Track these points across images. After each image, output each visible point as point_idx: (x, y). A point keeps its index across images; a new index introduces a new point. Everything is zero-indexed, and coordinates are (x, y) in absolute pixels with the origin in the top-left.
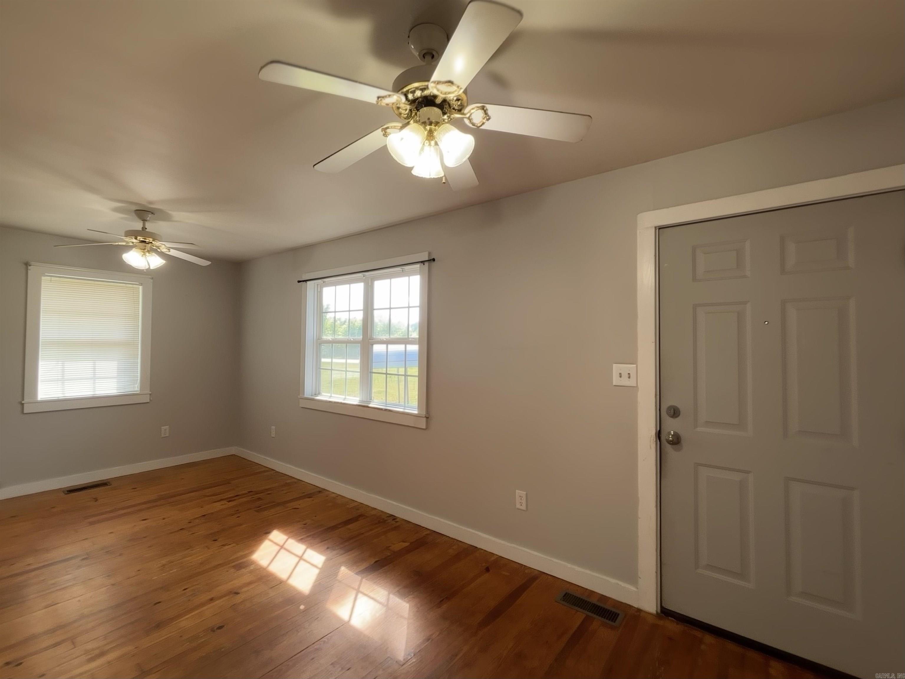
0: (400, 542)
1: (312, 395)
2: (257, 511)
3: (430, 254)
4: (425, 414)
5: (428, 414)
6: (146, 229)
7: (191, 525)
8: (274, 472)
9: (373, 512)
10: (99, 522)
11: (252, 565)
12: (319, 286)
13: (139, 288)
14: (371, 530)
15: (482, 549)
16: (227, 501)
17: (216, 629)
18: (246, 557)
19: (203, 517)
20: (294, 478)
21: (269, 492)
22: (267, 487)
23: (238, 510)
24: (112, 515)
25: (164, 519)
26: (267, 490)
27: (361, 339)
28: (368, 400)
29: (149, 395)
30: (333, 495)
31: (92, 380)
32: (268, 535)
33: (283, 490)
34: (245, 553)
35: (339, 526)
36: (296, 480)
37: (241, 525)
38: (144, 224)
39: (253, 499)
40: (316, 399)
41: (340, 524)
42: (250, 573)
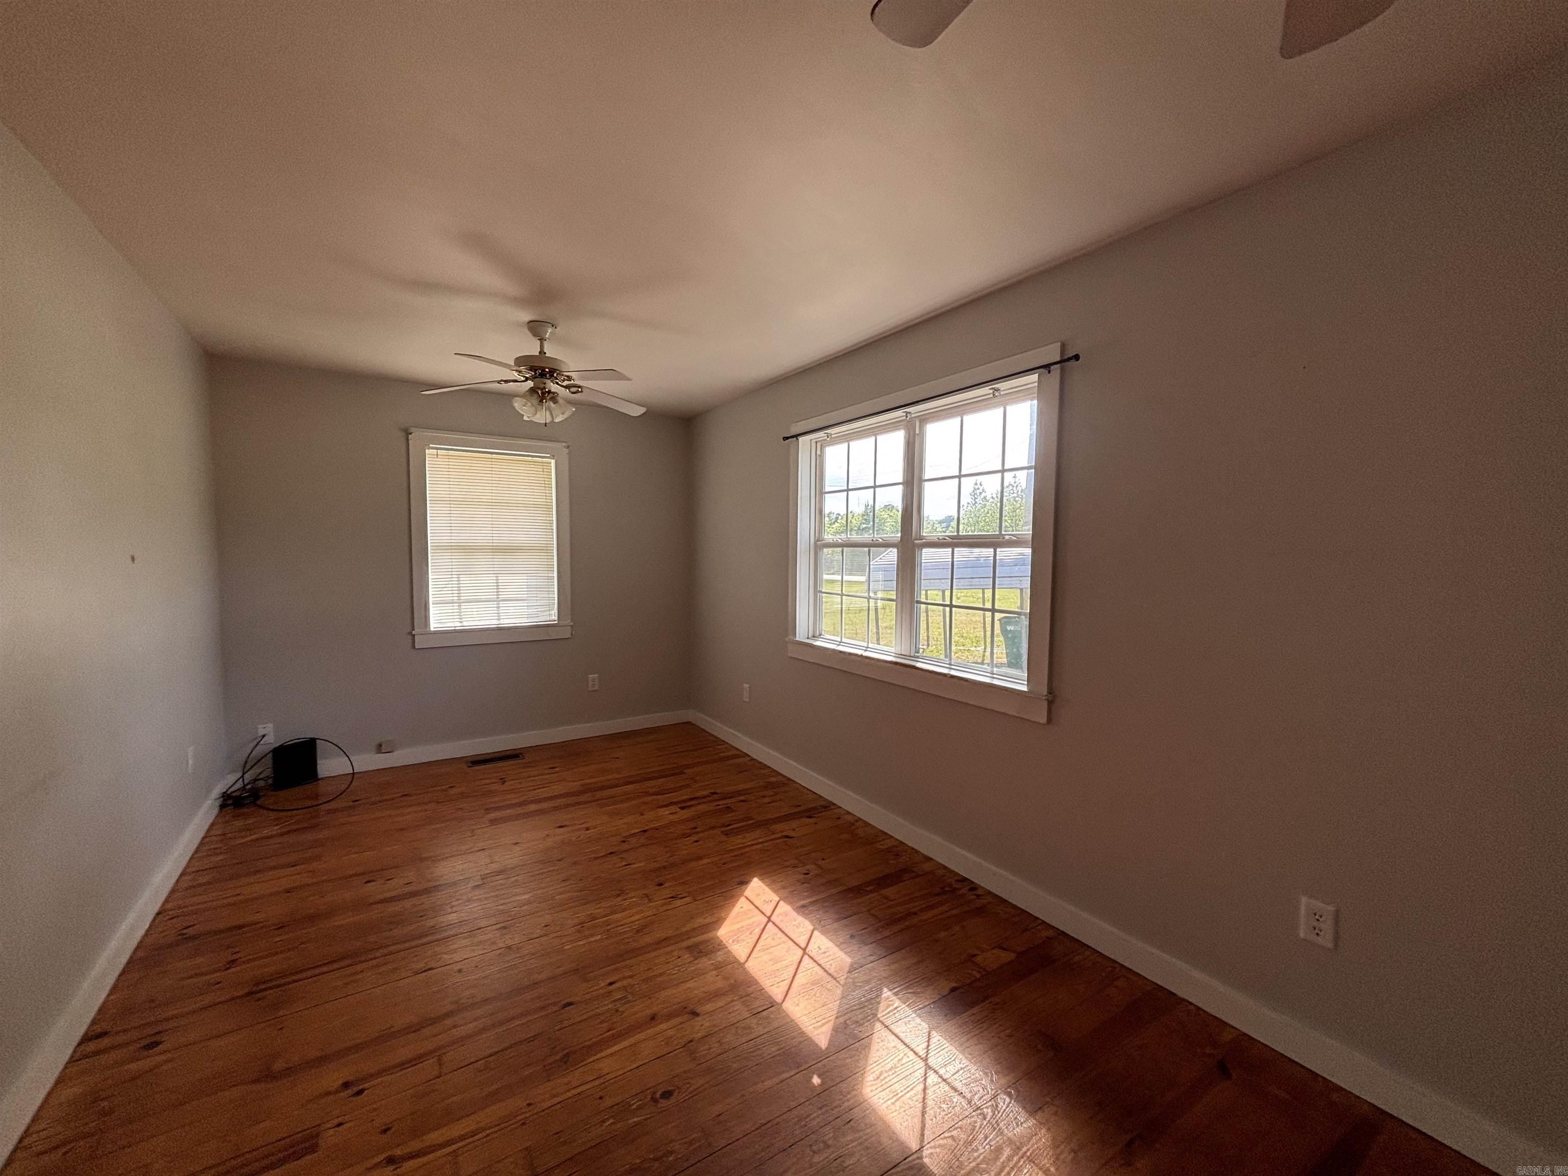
0: (993, 948)
1: (808, 638)
2: (726, 834)
3: (1063, 347)
4: (1045, 693)
5: (1050, 693)
6: (545, 353)
7: (626, 846)
8: (749, 758)
9: (927, 867)
10: (504, 820)
11: (719, 950)
12: (819, 445)
13: (550, 463)
14: (931, 908)
15: (1191, 1004)
16: (680, 808)
17: (661, 1098)
18: (710, 931)
19: (643, 833)
20: (782, 775)
21: (742, 798)
22: (741, 787)
23: (695, 828)
24: (520, 810)
25: (587, 829)
26: (739, 793)
27: (899, 539)
28: (912, 654)
29: (570, 628)
30: (849, 818)
31: (495, 603)
32: (743, 887)
33: (764, 797)
34: (708, 920)
35: (868, 889)
36: (784, 779)
37: (700, 858)
38: (542, 346)
39: (719, 807)
40: (815, 645)
41: (869, 883)
42: (715, 969)
